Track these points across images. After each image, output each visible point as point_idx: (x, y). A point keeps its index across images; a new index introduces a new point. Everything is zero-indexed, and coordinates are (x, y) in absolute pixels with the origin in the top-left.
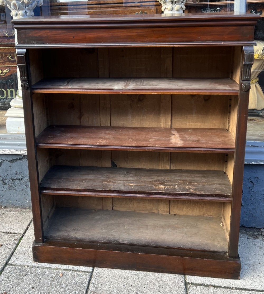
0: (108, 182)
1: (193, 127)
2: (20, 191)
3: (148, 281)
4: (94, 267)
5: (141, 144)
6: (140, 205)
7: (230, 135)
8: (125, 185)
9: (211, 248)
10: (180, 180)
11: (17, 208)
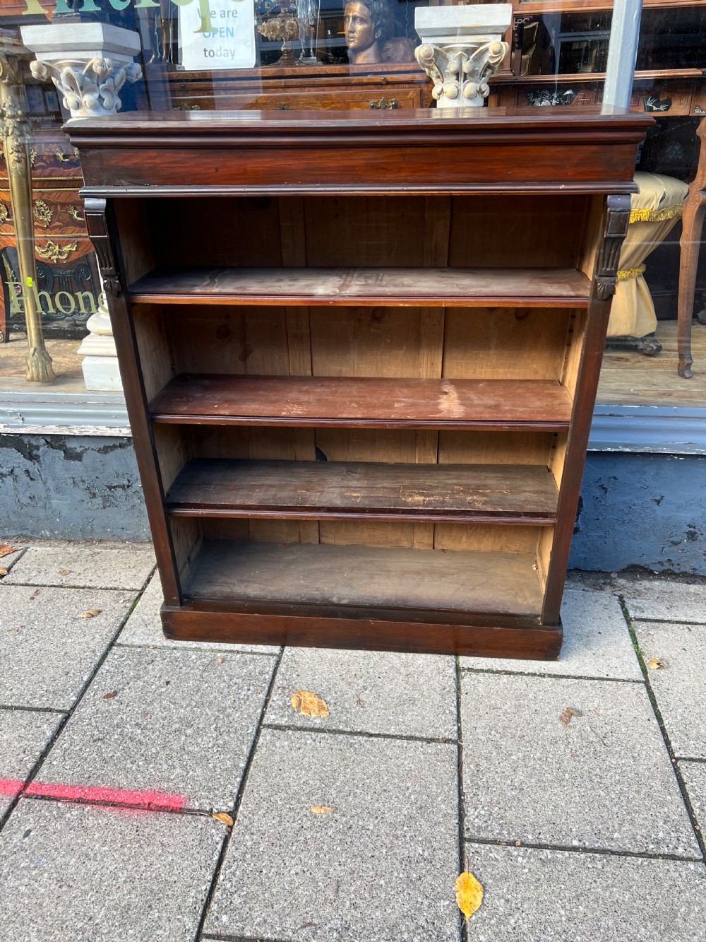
0: (308, 490)
1: (489, 377)
2: (127, 510)
3: (386, 668)
4: (283, 646)
5: (376, 413)
6: (375, 533)
7: (566, 395)
8: (342, 496)
9: (509, 609)
10: (457, 485)
11: (124, 541)
